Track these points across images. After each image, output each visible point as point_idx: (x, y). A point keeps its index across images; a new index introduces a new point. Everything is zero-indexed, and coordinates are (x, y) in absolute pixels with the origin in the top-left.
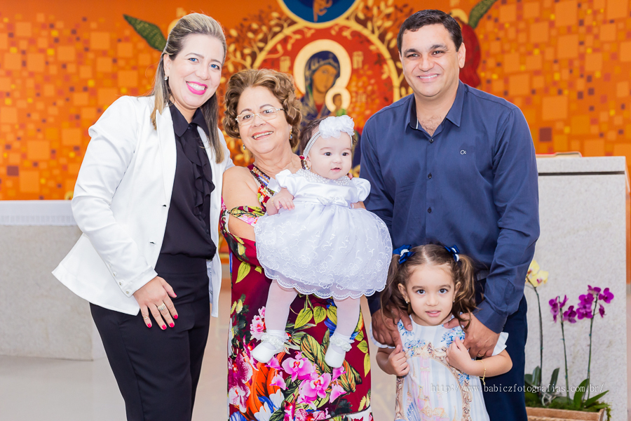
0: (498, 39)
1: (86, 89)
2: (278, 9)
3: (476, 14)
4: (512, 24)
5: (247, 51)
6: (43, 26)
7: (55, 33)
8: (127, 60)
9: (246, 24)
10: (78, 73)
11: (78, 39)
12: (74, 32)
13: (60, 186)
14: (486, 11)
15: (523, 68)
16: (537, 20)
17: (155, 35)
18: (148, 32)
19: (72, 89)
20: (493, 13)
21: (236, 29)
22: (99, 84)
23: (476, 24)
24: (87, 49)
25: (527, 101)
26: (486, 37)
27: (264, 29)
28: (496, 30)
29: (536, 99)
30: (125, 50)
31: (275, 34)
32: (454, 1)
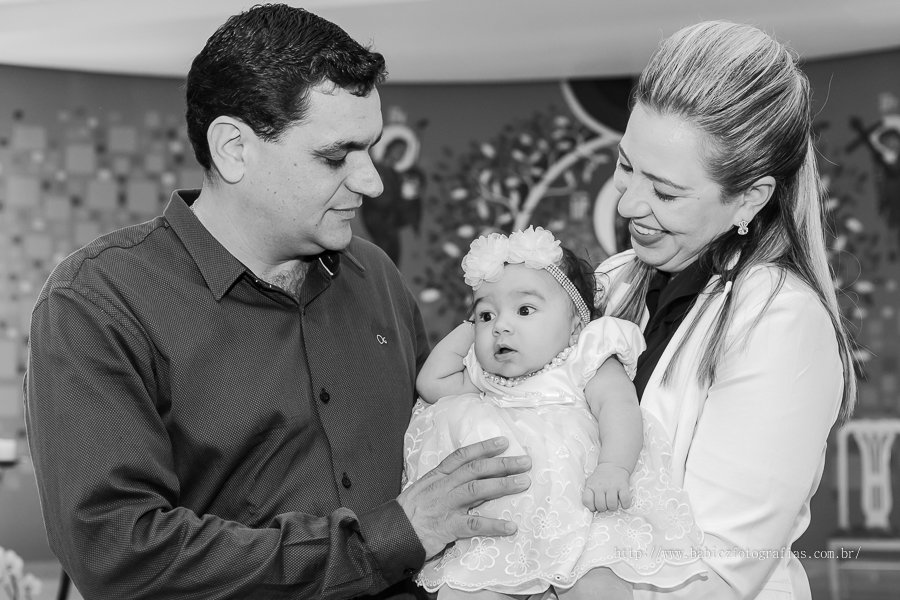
2: (567, 112)
5: (512, 182)
6: (157, 135)
7: (177, 146)
9: (511, 136)
21: (493, 144)
27: (543, 145)
31: (561, 154)
32: (887, 102)
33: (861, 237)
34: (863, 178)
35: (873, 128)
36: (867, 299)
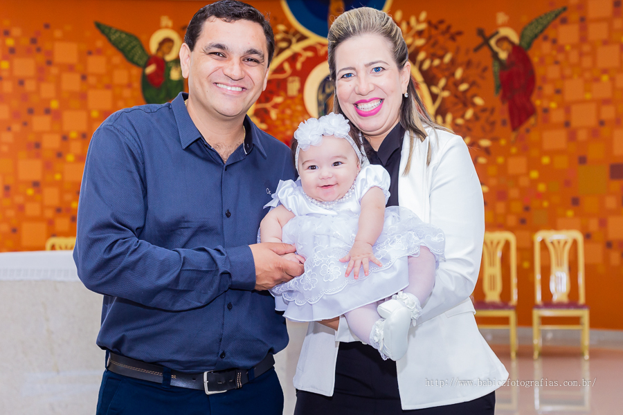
0: (557, 63)
1: (48, 111)
2: (285, 21)
3: (529, 33)
4: (573, 46)
7: (10, 42)
8: (99, 77)
10: (38, 91)
11: (39, 50)
12: (34, 41)
13: (14, 230)
14: (542, 31)
15: (588, 96)
16: (605, 43)
17: (133, 47)
18: (124, 43)
19: (31, 111)
20: (551, 33)
22: (65, 105)
23: (530, 45)
24: (49, 63)
25: (594, 133)
26: (542, 60)
28: (554, 53)
29: (605, 131)
30: (96, 65)
31: (282, 50)
32: (501, 18)
33: (484, 110)
34: (485, 69)
35: (492, 36)
36: (487, 151)
